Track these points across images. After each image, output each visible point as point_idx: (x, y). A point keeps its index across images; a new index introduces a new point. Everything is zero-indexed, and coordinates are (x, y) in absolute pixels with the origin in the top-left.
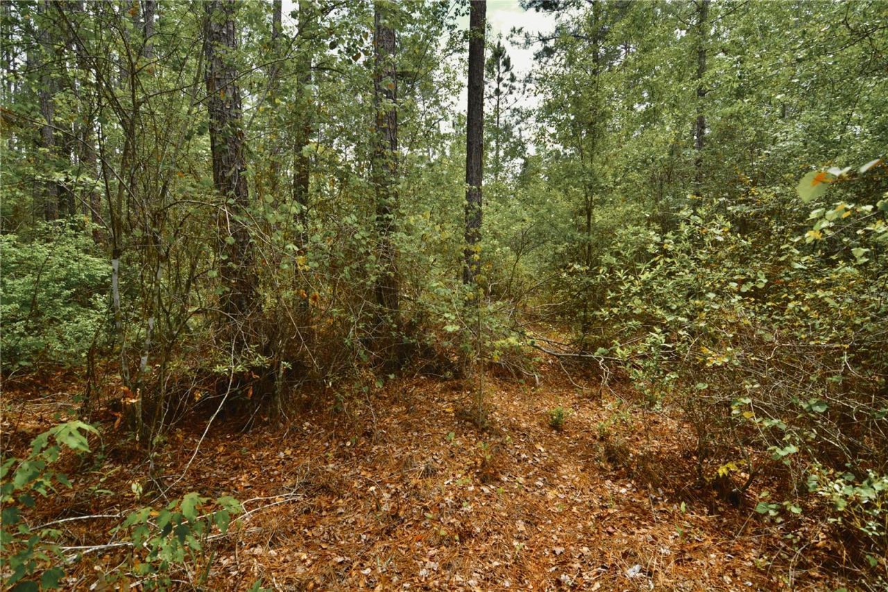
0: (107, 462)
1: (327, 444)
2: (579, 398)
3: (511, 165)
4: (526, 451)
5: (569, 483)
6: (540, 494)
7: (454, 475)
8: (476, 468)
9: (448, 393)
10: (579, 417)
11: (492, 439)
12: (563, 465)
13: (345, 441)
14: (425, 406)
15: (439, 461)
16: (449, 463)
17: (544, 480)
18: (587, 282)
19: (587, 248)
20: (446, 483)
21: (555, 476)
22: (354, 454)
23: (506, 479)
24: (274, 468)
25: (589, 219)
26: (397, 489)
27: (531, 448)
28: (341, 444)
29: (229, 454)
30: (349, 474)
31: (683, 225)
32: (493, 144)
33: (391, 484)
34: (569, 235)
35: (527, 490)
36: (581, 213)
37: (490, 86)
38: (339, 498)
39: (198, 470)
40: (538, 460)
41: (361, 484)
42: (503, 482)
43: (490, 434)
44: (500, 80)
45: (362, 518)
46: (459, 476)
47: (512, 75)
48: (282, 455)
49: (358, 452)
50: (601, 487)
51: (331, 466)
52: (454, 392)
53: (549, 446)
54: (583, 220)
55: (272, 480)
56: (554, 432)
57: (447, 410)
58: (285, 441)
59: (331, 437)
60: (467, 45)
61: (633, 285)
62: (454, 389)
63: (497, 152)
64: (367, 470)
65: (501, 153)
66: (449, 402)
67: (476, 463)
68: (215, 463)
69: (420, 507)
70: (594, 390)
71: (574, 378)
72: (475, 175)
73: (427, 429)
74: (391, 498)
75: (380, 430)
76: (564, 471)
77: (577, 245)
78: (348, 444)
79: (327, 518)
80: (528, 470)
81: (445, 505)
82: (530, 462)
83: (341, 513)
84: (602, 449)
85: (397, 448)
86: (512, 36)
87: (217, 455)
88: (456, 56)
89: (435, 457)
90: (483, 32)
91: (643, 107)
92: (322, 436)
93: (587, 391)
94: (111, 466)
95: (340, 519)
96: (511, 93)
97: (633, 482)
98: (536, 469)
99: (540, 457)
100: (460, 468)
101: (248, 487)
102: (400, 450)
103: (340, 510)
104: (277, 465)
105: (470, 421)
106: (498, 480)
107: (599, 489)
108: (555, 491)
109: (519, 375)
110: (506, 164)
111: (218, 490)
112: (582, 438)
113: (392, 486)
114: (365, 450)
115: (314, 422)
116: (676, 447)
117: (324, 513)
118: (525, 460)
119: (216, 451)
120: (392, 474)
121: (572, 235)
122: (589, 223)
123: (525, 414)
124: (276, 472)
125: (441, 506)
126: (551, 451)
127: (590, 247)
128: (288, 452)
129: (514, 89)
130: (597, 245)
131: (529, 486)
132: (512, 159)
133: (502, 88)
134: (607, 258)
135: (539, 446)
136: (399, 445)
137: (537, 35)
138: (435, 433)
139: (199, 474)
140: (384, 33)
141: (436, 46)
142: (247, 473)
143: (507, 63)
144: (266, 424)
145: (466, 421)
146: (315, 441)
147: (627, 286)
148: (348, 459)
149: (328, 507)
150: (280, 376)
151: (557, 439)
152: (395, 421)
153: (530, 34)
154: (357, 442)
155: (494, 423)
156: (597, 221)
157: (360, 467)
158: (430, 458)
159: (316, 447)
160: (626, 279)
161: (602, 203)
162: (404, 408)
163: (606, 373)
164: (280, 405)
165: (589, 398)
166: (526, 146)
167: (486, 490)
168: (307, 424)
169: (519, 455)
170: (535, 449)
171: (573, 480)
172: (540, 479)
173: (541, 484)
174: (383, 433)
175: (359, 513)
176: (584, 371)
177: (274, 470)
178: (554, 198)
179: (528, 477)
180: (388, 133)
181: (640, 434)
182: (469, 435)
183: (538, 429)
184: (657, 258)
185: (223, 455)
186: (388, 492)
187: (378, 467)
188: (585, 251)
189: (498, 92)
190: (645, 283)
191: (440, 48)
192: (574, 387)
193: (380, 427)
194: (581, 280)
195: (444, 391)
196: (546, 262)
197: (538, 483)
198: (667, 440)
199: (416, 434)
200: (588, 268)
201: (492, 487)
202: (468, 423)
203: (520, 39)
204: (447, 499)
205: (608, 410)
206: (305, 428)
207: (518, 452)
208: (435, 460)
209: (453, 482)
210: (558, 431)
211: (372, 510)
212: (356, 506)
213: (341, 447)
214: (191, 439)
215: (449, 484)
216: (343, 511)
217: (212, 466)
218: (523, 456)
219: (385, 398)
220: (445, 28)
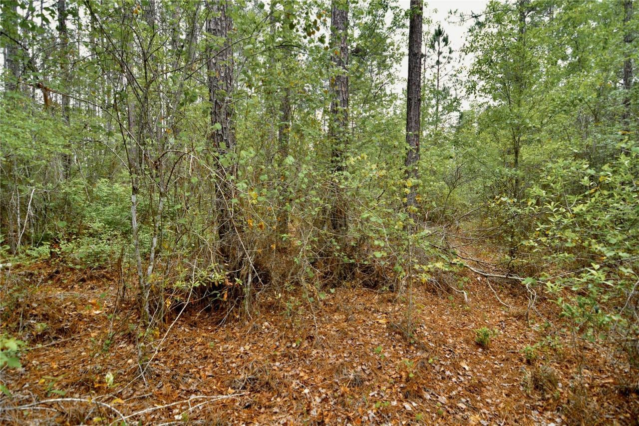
0: (123, 342)
1: (278, 343)
2: (506, 316)
3: (448, 117)
4: (451, 368)
5: (493, 408)
6: (462, 417)
7: (379, 387)
8: (401, 382)
9: (384, 305)
10: (505, 336)
11: (418, 354)
12: (487, 387)
13: (291, 342)
14: (362, 316)
15: (367, 372)
16: (376, 374)
17: (467, 401)
18: (515, 212)
19: (514, 181)
20: (371, 394)
21: (479, 398)
22: (297, 355)
23: (428, 397)
24: (234, 360)
25: (516, 155)
26: (327, 395)
27: (456, 366)
28: (289, 344)
29: (204, 345)
30: (290, 373)
31: (623, 157)
32: (434, 102)
33: (323, 388)
34: (497, 170)
35: (448, 412)
36: (509, 153)
37: (431, 58)
38: (278, 397)
39: (179, 357)
40: (462, 379)
41: (298, 384)
42: (425, 400)
43: (417, 348)
44: (440, 53)
45: (292, 420)
46: (384, 388)
47: (450, 48)
48: (242, 349)
49: (301, 354)
50: (528, 418)
51: (277, 364)
52: (389, 304)
53: (473, 364)
54: (511, 158)
55: (229, 372)
56: (480, 350)
57: (380, 321)
58: (247, 337)
59: (281, 338)
60: (407, 22)
61: (565, 217)
62: (390, 301)
63: (437, 108)
64: (305, 372)
65: (440, 109)
66: (383, 313)
67: (401, 377)
68: (192, 351)
69: (344, 416)
70: (521, 310)
71: (501, 295)
72: (413, 124)
73: (361, 339)
74: (321, 403)
75: (320, 336)
76: (488, 394)
77: (504, 179)
78: (294, 345)
79: (264, 416)
80: (452, 389)
81: (367, 418)
82: (454, 379)
83: (276, 413)
84: (528, 375)
85: (333, 354)
86: (449, 17)
87: (196, 344)
88: (399, 31)
89: (364, 367)
90: (421, 9)
91: (566, 63)
92: (275, 335)
93: (513, 309)
94: (125, 345)
95: (274, 418)
96: (449, 62)
97: (563, 417)
98: (460, 389)
99: (464, 375)
100: (386, 380)
101: (210, 376)
102: (334, 356)
103: (276, 409)
104: (237, 357)
105: (399, 333)
106: (421, 397)
107: (525, 419)
108: (477, 416)
109: (449, 290)
110: (444, 117)
111: (187, 377)
112: (507, 360)
113: (323, 391)
114: (306, 352)
115: (272, 322)
116: (611, 381)
117: (263, 410)
118: (450, 378)
119: (196, 341)
120: (325, 379)
121: (500, 171)
122: (516, 161)
123: (452, 329)
124: (234, 365)
125: (363, 420)
126: (475, 370)
127: (517, 181)
128: (247, 348)
129: (451, 59)
130: (523, 179)
131: (451, 407)
132: (448, 113)
133: (441, 60)
134: (537, 190)
135: (464, 364)
136: (335, 351)
137: (471, 14)
138: (367, 343)
139: (178, 360)
140: (338, 17)
141: (383, 25)
142: (213, 363)
143: (446, 40)
144: (237, 320)
145: (396, 333)
146: (269, 339)
147: (558, 218)
148: (291, 359)
149: (267, 404)
150: (249, 284)
151: (483, 358)
152: (334, 328)
153: (464, 13)
154: (301, 344)
155: (421, 337)
156: (524, 158)
157: (300, 368)
158: (360, 367)
159: (269, 345)
160: (556, 211)
161: (529, 142)
162: (344, 317)
163: (533, 296)
164: (247, 308)
165: (515, 317)
166: (460, 102)
167: (407, 406)
168: (266, 324)
169: (444, 371)
170: (459, 368)
171: (497, 405)
172: (463, 400)
173: (464, 407)
174: (323, 339)
175: (291, 414)
176: (510, 290)
177: (233, 363)
178: (484, 141)
179: (450, 398)
180: (341, 94)
181: (569, 361)
182: (397, 348)
183: (464, 345)
184: (593, 191)
185: (200, 345)
186: (319, 397)
187: (314, 370)
188: (512, 184)
189: (438, 63)
190: (576, 215)
191: (386, 27)
192: (501, 305)
193: (320, 333)
194: (509, 209)
195: (381, 302)
196: (477, 193)
197: (460, 405)
198: (600, 371)
199: (350, 342)
200: (515, 200)
201: (414, 404)
202: (397, 336)
203: (456, 18)
204: (369, 412)
205: (535, 331)
206: (264, 327)
207: (442, 369)
208: (364, 370)
209: (378, 394)
210: (484, 349)
211: (302, 414)
212: (290, 407)
213: (288, 347)
214: (183, 328)
215: (374, 396)
216: (278, 411)
217: (189, 354)
218: (448, 373)
219: (331, 305)
220: (389, 10)
